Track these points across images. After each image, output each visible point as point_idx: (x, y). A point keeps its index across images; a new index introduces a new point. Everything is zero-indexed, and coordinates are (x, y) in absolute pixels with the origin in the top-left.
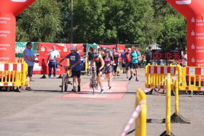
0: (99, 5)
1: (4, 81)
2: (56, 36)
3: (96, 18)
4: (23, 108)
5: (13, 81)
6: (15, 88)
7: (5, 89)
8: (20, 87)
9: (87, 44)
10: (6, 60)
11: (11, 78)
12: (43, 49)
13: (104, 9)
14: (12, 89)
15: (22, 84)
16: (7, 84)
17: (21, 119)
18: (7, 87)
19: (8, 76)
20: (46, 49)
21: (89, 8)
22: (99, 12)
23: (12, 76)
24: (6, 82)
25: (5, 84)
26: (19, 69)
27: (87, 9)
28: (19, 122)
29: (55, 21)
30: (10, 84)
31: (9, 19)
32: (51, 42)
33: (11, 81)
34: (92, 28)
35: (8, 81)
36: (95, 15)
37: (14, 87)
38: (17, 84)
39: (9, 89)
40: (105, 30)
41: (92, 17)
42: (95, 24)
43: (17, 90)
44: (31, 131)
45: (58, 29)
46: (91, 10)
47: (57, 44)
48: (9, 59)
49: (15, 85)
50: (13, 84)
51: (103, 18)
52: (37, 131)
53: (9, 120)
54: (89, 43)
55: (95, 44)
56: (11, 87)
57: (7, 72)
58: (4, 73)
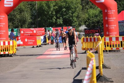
0: (52, 5)
1: (3, 51)
2: (29, 25)
3: (50, 13)
4: (16, 65)
5: (8, 51)
6: (10, 55)
7: (4, 55)
8: (12, 54)
9: (47, 28)
10: (4, 40)
11: (7, 49)
12: (22, 32)
13: (54, 8)
14: (8, 55)
15: (13, 52)
17: (16, 72)
19: (5, 48)
20: (24, 32)
21: (46, 7)
22: (52, 9)
23: (7, 48)
24: (4, 51)
25: (4, 53)
26: (11, 44)
27: (45, 8)
28: (16, 73)
29: (27, 16)
30: (7, 53)
31: (4, 16)
32: (26, 28)
33: (7, 51)
34: (49, 18)
35: (5, 51)
36: (50, 11)
37: (9, 54)
38: (11, 52)
39: (6, 55)
40: (56, 20)
41: (48, 13)
42: (50, 16)
43: (11, 56)
44: (24, 78)
45: (29, 20)
46: (47, 8)
47: (30, 29)
48: (5, 38)
49: (10, 53)
50: (9, 52)
51: (54, 13)
52: (27, 78)
53: (10, 73)
54: (47, 27)
55: (50, 27)
56: (7, 54)
57: (5, 46)
58: (3, 47)
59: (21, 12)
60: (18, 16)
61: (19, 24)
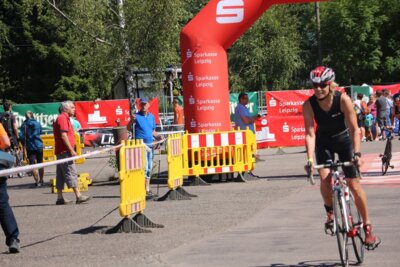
0: (368, 12)
1: (215, 164)
2: (293, 78)
3: (363, 37)
4: (257, 210)
5: (230, 164)
6: (235, 176)
7: (218, 178)
8: (243, 173)
9: (352, 87)
10: (215, 128)
11: (226, 158)
12: (273, 103)
13: (378, 20)
14: (230, 177)
15: (246, 167)
16: (220, 169)
17: (257, 230)
18: (220, 175)
19: (221, 155)
20: (278, 101)
21: (350, 20)
22: (368, 25)
23: (227, 154)
24: (218, 165)
25: (217, 169)
26: (239, 142)
27: (347, 23)
28: (255, 235)
29: (289, 50)
30: (226, 169)
31: (215, 54)
33: (227, 163)
34: (358, 56)
35: (221, 164)
36: (362, 31)
37: (232, 174)
38: (239, 168)
39: (224, 178)
40: (383, 59)
41: (357, 37)
42: (362, 49)
43: (239, 179)
44: (282, 251)
45: (296, 64)
46: (354, 24)
47: (297, 91)
48: (220, 124)
49: (235, 170)
50: (231, 168)
51: (377, 37)
52: (292, 249)
53: (237, 233)
54: (354, 83)
55: (365, 85)
56: (227, 174)
57: (218, 148)
58: (215, 151)
59: (267, 40)
60: (259, 53)
61: (263, 76)
